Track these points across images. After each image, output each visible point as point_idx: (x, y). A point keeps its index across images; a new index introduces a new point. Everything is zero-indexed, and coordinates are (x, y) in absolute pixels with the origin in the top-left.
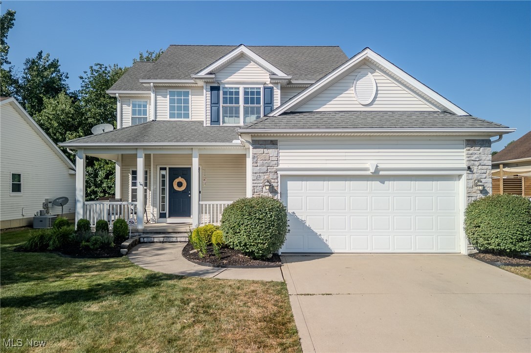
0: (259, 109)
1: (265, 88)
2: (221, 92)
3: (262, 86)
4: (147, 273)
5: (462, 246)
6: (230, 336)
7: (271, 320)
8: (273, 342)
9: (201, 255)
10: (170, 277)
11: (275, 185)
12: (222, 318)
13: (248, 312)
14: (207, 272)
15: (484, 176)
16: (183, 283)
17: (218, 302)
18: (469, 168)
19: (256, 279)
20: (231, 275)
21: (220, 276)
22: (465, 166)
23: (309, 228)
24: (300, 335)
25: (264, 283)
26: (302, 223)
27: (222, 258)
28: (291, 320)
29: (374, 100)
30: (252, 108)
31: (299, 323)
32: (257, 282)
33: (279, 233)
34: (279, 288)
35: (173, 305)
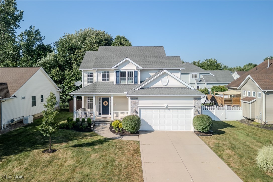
0: (132, 78)
1: (135, 71)
2: (120, 73)
3: (134, 71)
4: (103, 138)
5: (192, 129)
6: (127, 153)
7: (135, 150)
8: (135, 154)
9: (116, 132)
10: (110, 139)
11: (137, 111)
12: (125, 150)
13: (130, 148)
14: (119, 138)
15: (199, 108)
16: (114, 141)
17: (123, 146)
18: (194, 106)
19: (132, 140)
20: (125, 138)
21: (123, 139)
22: (193, 106)
23: (147, 123)
24: (141, 153)
25: (134, 141)
26: (145, 122)
27: (122, 133)
28: (139, 150)
29: (167, 84)
30: (130, 78)
31: (141, 151)
32: (132, 141)
33: (138, 127)
34: (137, 142)
35: (113, 147)
